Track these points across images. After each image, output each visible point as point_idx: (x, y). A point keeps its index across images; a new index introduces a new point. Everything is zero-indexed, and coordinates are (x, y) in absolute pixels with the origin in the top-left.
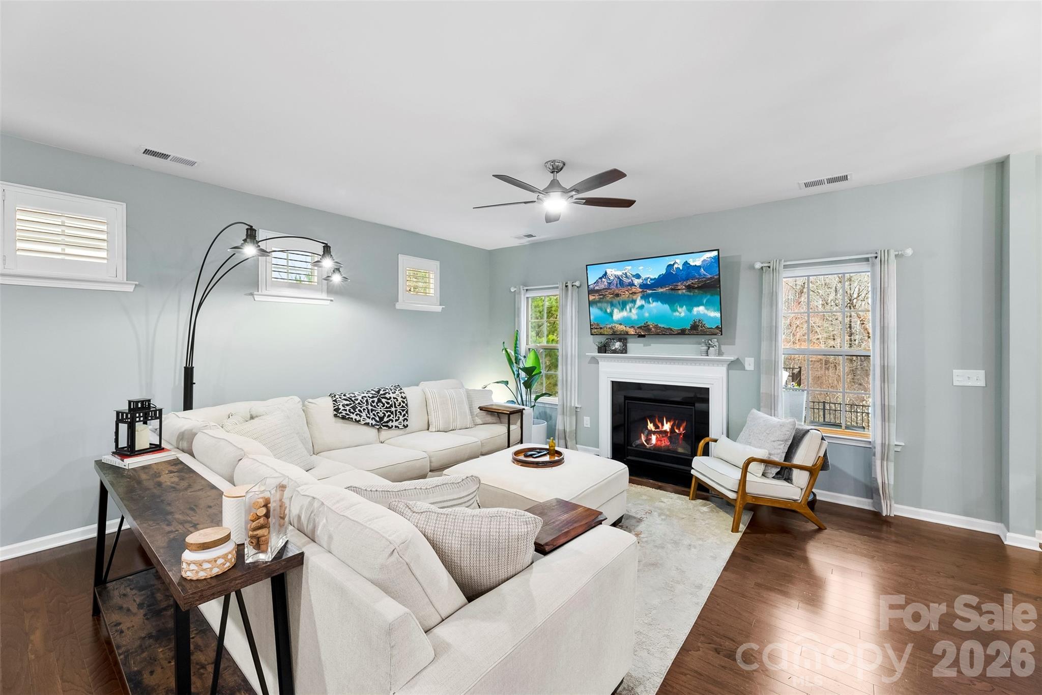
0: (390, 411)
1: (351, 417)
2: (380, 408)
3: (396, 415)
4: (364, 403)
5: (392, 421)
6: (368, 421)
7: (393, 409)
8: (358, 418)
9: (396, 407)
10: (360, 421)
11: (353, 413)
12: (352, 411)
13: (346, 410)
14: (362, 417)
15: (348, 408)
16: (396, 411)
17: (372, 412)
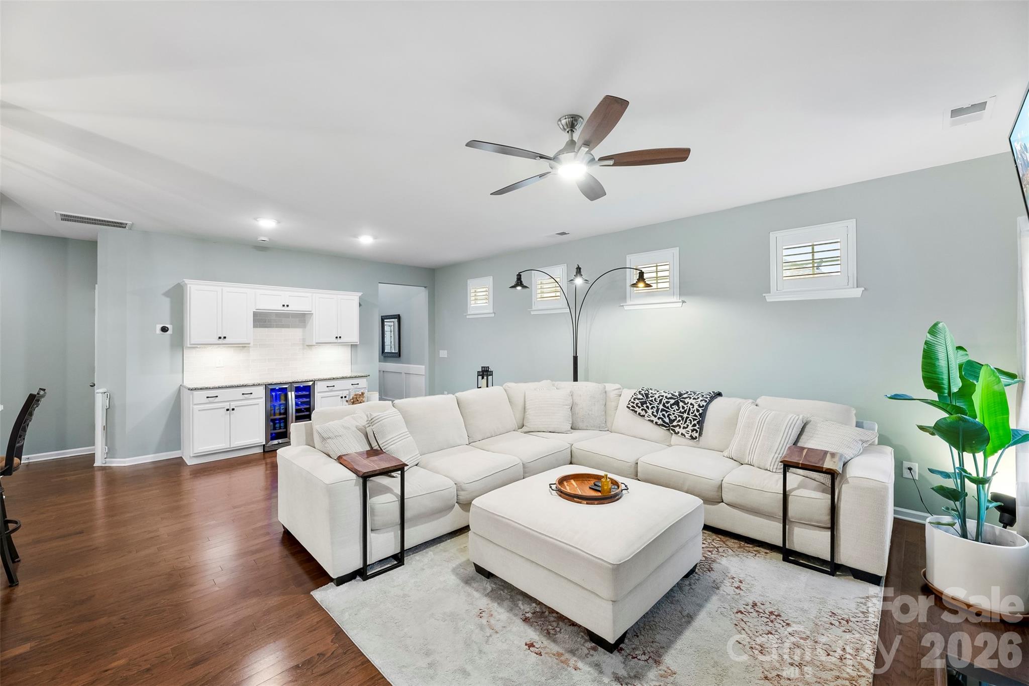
0: (681, 417)
1: (636, 410)
2: (674, 411)
3: (686, 422)
4: (657, 402)
5: (680, 428)
6: (653, 418)
7: (685, 415)
8: (643, 413)
9: (688, 414)
10: (644, 416)
11: (639, 407)
12: (640, 405)
13: (634, 403)
14: (648, 414)
15: (637, 401)
16: (687, 418)
17: (661, 412)
